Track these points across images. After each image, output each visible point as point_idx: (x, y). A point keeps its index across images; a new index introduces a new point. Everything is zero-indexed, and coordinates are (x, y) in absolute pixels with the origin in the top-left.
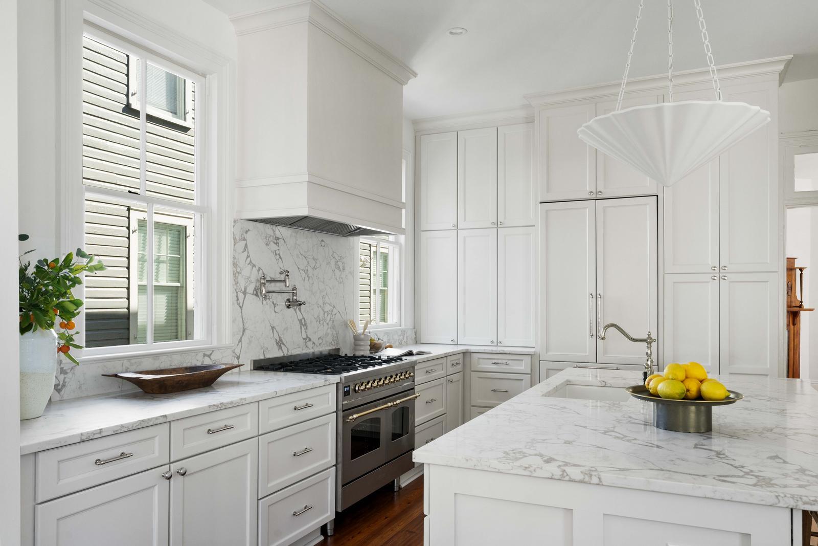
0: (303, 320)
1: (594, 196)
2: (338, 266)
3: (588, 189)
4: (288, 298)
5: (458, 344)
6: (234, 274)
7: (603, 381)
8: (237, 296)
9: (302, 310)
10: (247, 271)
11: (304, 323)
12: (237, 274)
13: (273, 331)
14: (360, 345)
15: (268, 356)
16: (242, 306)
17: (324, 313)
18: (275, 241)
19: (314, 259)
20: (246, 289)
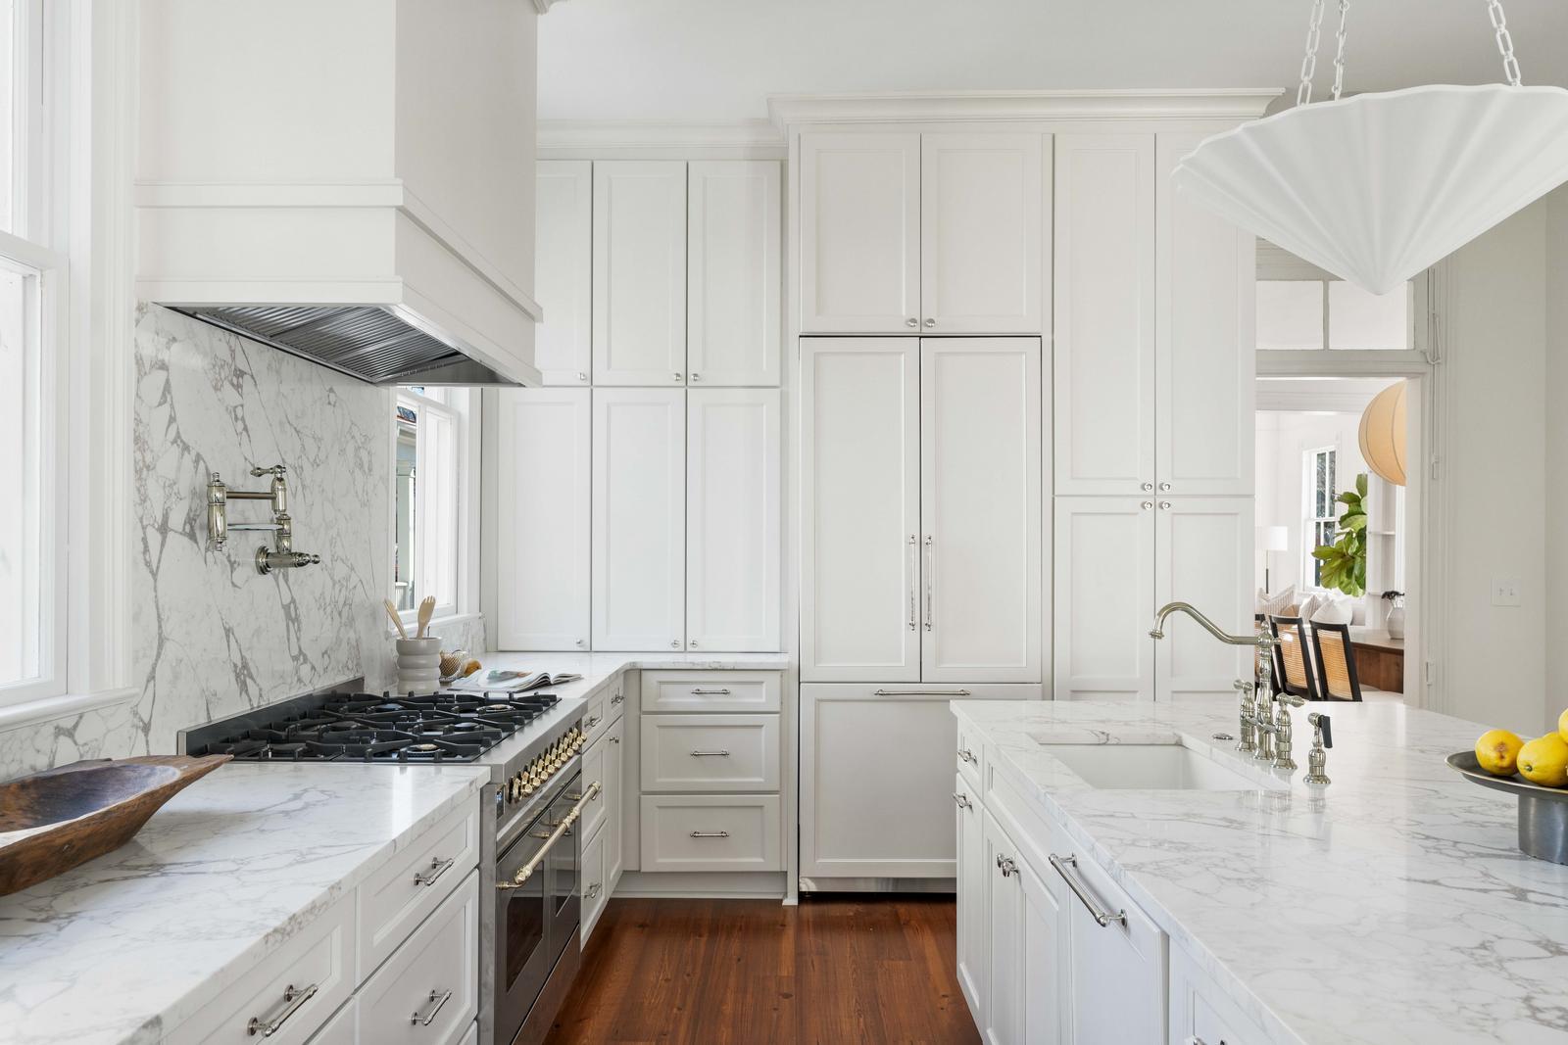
0: (292, 606)
1: (916, 330)
2: (361, 459)
3: (904, 314)
4: (260, 544)
5: (591, 651)
6: (136, 472)
7: (1103, 733)
8: (144, 540)
9: (291, 579)
10: (169, 462)
11: (293, 615)
12: (145, 471)
13: (228, 641)
14: (417, 667)
15: (220, 715)
16: (158, 568)
17: (334, 585)
18: (235, 381)
19: (314, 437)
20: (166, 517)
